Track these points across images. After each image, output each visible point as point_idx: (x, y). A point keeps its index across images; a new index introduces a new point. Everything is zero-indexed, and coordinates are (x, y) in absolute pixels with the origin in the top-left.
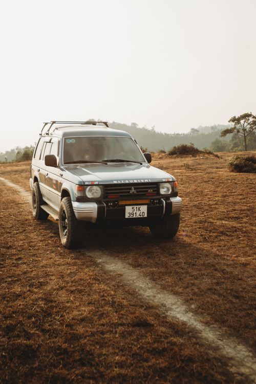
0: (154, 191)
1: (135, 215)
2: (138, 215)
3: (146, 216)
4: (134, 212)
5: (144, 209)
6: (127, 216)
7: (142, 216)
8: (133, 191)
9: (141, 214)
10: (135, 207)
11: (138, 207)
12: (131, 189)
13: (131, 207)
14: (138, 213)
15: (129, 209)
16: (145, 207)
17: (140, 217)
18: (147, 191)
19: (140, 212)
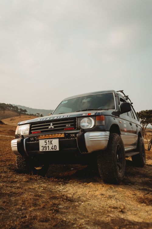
0: (71, 125)
1: (47, 148)
2: (50, 148)
3: (58, 149)
4: (47, 146)
5: (56, 142)
6: (41, 149)
7: (54, 150)
8: (51, 126)
9: (53, 147)
10: (48, 140)
11: (50, 140)
12: (50, 125)
13: (44, 141)
14: (50, 146)
15: (42, 143)
16: (57, 140)
17: (52, 150)
18: (65, 126)
19: (52, 145)
